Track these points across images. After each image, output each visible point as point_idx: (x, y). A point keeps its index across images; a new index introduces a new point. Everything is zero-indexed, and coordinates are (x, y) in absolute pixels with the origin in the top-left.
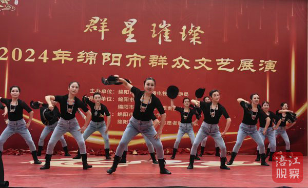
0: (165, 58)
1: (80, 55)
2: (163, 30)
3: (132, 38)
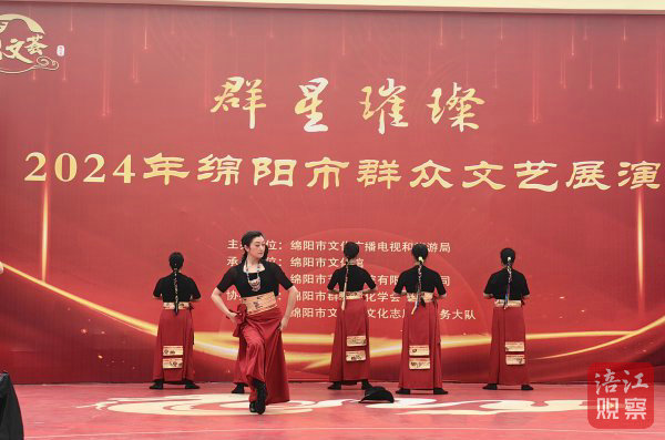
0: (394, 164)
1: (204, 164)
2: (388, 100)
3: (318, 123)
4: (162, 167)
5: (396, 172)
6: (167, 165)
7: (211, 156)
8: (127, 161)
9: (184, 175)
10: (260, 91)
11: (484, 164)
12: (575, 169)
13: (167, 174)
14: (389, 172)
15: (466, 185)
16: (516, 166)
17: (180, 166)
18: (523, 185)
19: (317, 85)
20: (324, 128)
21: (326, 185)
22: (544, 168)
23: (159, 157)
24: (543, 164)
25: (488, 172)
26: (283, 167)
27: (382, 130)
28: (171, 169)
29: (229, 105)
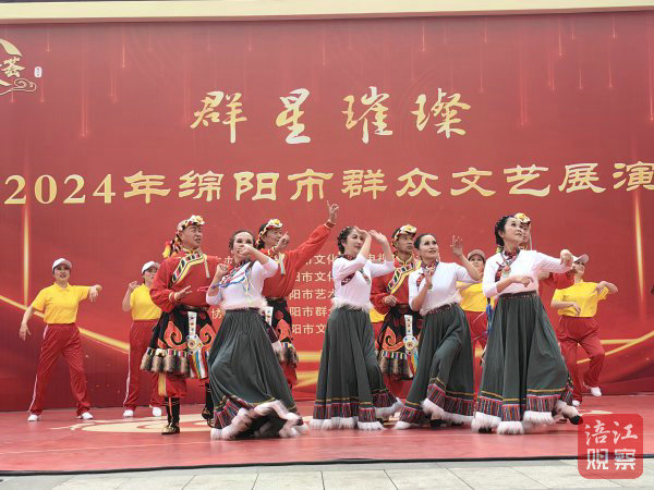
0: (379, 174)
1: (184, 181)
2: (371, 108)
3: (300, 135)
4: (143, 185)
5: (381, 181)
6: (148, 184)
7: (192, 172)
8: (107, 181)
9: (164, 193)
10: (240, 104)
11: (472, 171)
12: (568, 172)
13: (148, 192)
14: (375, 181)
15: (454, 192)
16: (506, 171)
18: (514, 191)
19: (298, 96)
20: (306, 140)
21: (310, 197)
22: (534, 173)
23: (139, 175)
24: (533, 168)
25: (477, 178)
26: (264, 181)
27: (366, 139)
28: (152, 187)
29: (209, 120)
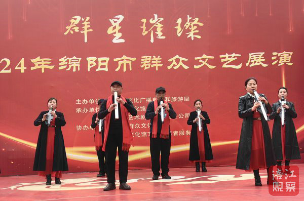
0: (159, 58)
1: (62, 61)
2: (155, 25)
3: (119, 38)
4: (41, 63)
5: (160, 62)
6: (43, 63)
7: (65, 57)
8: (22, 61)
9: (52, 67)
10: (89, 23)
11: (204, 56)
12: (250, 57)
13: (43, 67)
14: (157, 62)
15: (196, 67)
16: (221, 56)
17: (50, 63)
18: (225, 66)
19: (118, 19)
20: (122, 41)
21: (125, 70)
22: (234, 57)
23: (38, 59)
24: (234, 55)
25: (207, 60)
26: (102, 62)
27: (152, 41)
28: (45, 64)
29: (74, 30)
